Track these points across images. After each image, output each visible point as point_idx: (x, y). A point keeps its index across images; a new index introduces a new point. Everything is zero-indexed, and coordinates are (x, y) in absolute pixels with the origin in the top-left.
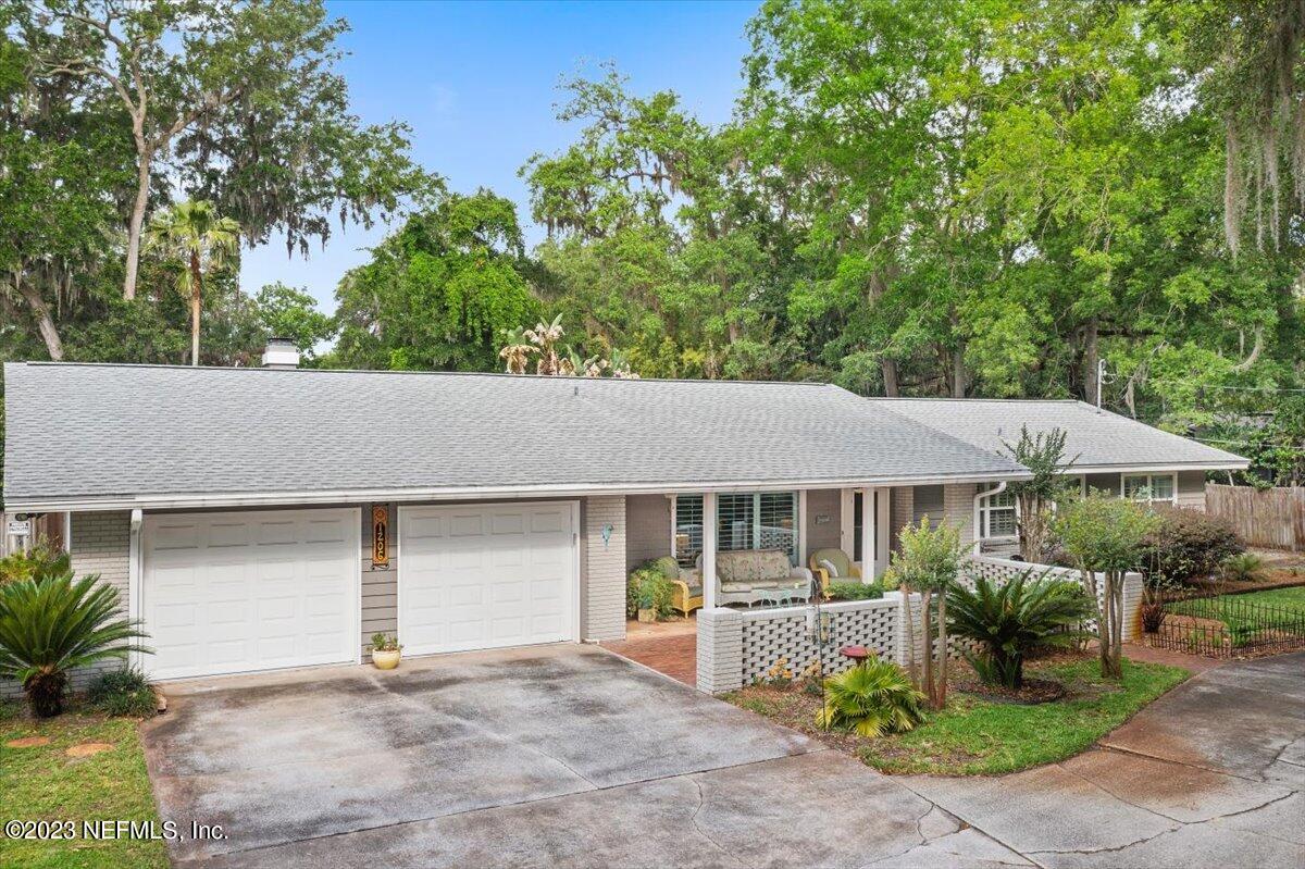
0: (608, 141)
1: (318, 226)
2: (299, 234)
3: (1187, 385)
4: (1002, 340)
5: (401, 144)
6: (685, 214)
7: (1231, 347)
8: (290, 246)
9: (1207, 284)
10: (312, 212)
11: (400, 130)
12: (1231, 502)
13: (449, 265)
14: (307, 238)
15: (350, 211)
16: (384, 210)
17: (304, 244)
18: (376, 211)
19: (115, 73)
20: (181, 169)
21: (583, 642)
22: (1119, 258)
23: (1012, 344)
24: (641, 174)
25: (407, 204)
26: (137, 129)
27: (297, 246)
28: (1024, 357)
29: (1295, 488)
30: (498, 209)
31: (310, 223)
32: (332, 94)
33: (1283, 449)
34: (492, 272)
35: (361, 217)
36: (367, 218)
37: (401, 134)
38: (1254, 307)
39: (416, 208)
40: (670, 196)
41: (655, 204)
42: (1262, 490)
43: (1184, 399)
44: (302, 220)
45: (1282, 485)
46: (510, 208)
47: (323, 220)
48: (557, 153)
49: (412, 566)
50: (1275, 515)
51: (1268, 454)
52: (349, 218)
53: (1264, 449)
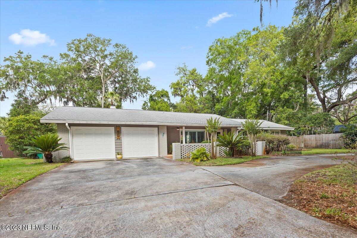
0: (184, 79)
1: (135, 98)
2: (132, 99)
3: (284, 115)
4: (251, 110)
5: (149, 81)
6: (198, 92)
7: (293, 108)
8: (130, 101)
9: (288, 94)
10: (134, 95)
11: (148, 78)
12: (292, 139)
13: (156, 103)
14: (133, 100)
15: (140, 94)
16: (146, 94)
17: (133, 101)
18: (145, 94)
19: (98, 69)
20: (112, 88)
21: (159, 156)
22: (272, 90)
23: (253, 110)
24: (190, 85)
25: (150, 92)
26: (102, 78)
27: (132, 101)
28: (255, 113)
29: (304, 136)
30: (165, 92)
31: (134, 97)
32: (136, 71)
33: (302, 128)
34: (164, 104)
35: (142, 95)
36: (143, 96)
37: (149, 79)
38: (297, 99)
39: (151, 93)
40: (195, 89)
41: (192, 90)
42: (298, 136)
43: (284, 118)
44: (132, 96)
45: (302, 135)
46: (167, 92)
47: (136, 96)
48: (175, 81)
49: (125, 140)
50: (300, 141)
51: (300, 129)
52: (140, 96)
53: (299, 128)
